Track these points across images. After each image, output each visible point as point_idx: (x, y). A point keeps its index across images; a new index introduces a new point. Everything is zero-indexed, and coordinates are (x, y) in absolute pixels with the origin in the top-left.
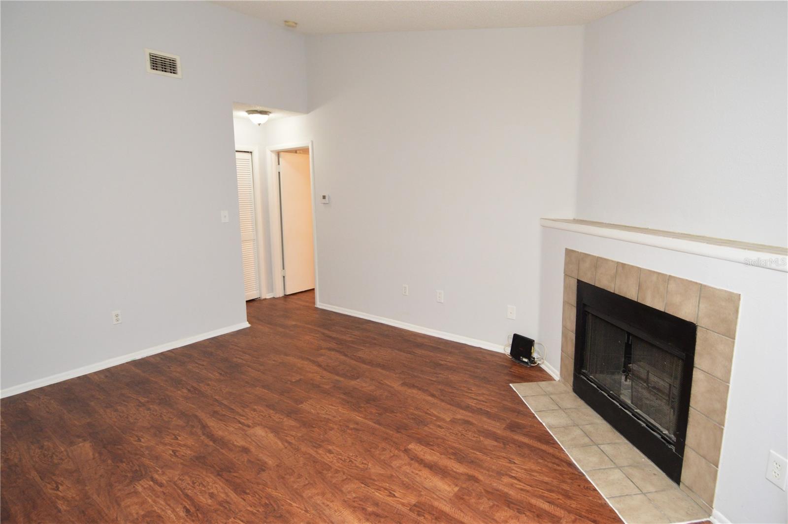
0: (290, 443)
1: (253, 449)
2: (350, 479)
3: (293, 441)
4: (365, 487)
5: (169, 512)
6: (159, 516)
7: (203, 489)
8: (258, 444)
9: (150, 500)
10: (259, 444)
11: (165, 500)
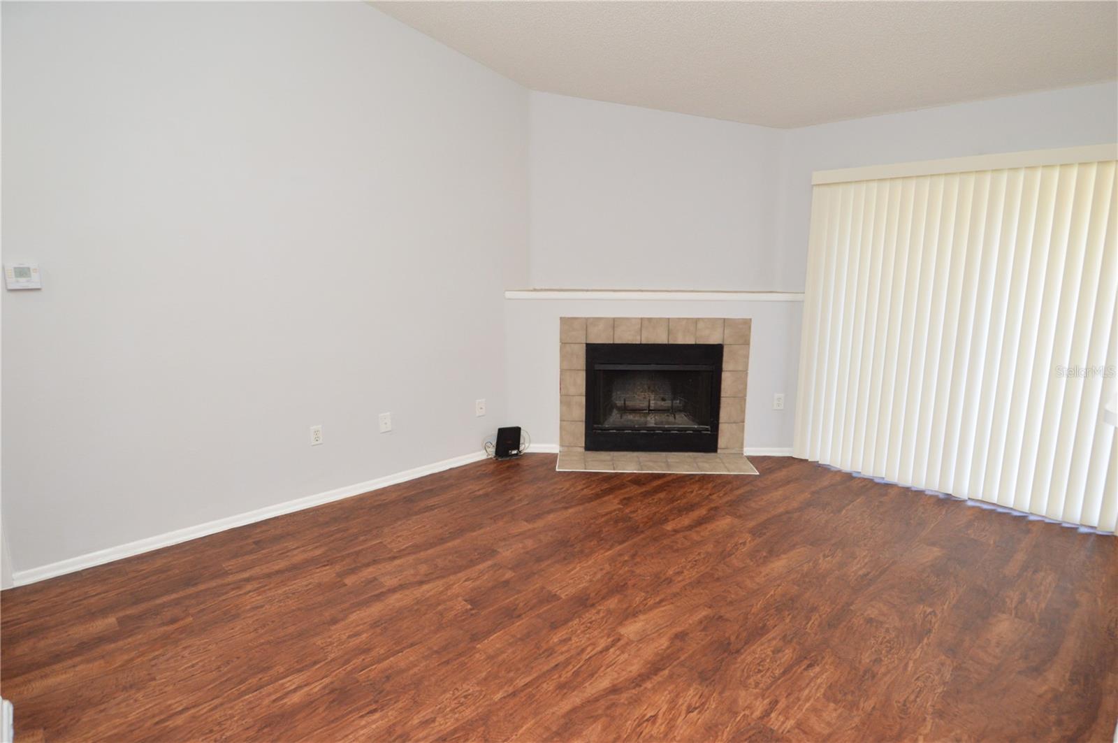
0: (661, 601)
1: (679, 629)
3: (658, 600)
5: (819, 681)
6: (830, 687)
7: (768, 661)
8: (667, 626)
9: (808, 705)
10: (665, 625)
11: (801, 690)
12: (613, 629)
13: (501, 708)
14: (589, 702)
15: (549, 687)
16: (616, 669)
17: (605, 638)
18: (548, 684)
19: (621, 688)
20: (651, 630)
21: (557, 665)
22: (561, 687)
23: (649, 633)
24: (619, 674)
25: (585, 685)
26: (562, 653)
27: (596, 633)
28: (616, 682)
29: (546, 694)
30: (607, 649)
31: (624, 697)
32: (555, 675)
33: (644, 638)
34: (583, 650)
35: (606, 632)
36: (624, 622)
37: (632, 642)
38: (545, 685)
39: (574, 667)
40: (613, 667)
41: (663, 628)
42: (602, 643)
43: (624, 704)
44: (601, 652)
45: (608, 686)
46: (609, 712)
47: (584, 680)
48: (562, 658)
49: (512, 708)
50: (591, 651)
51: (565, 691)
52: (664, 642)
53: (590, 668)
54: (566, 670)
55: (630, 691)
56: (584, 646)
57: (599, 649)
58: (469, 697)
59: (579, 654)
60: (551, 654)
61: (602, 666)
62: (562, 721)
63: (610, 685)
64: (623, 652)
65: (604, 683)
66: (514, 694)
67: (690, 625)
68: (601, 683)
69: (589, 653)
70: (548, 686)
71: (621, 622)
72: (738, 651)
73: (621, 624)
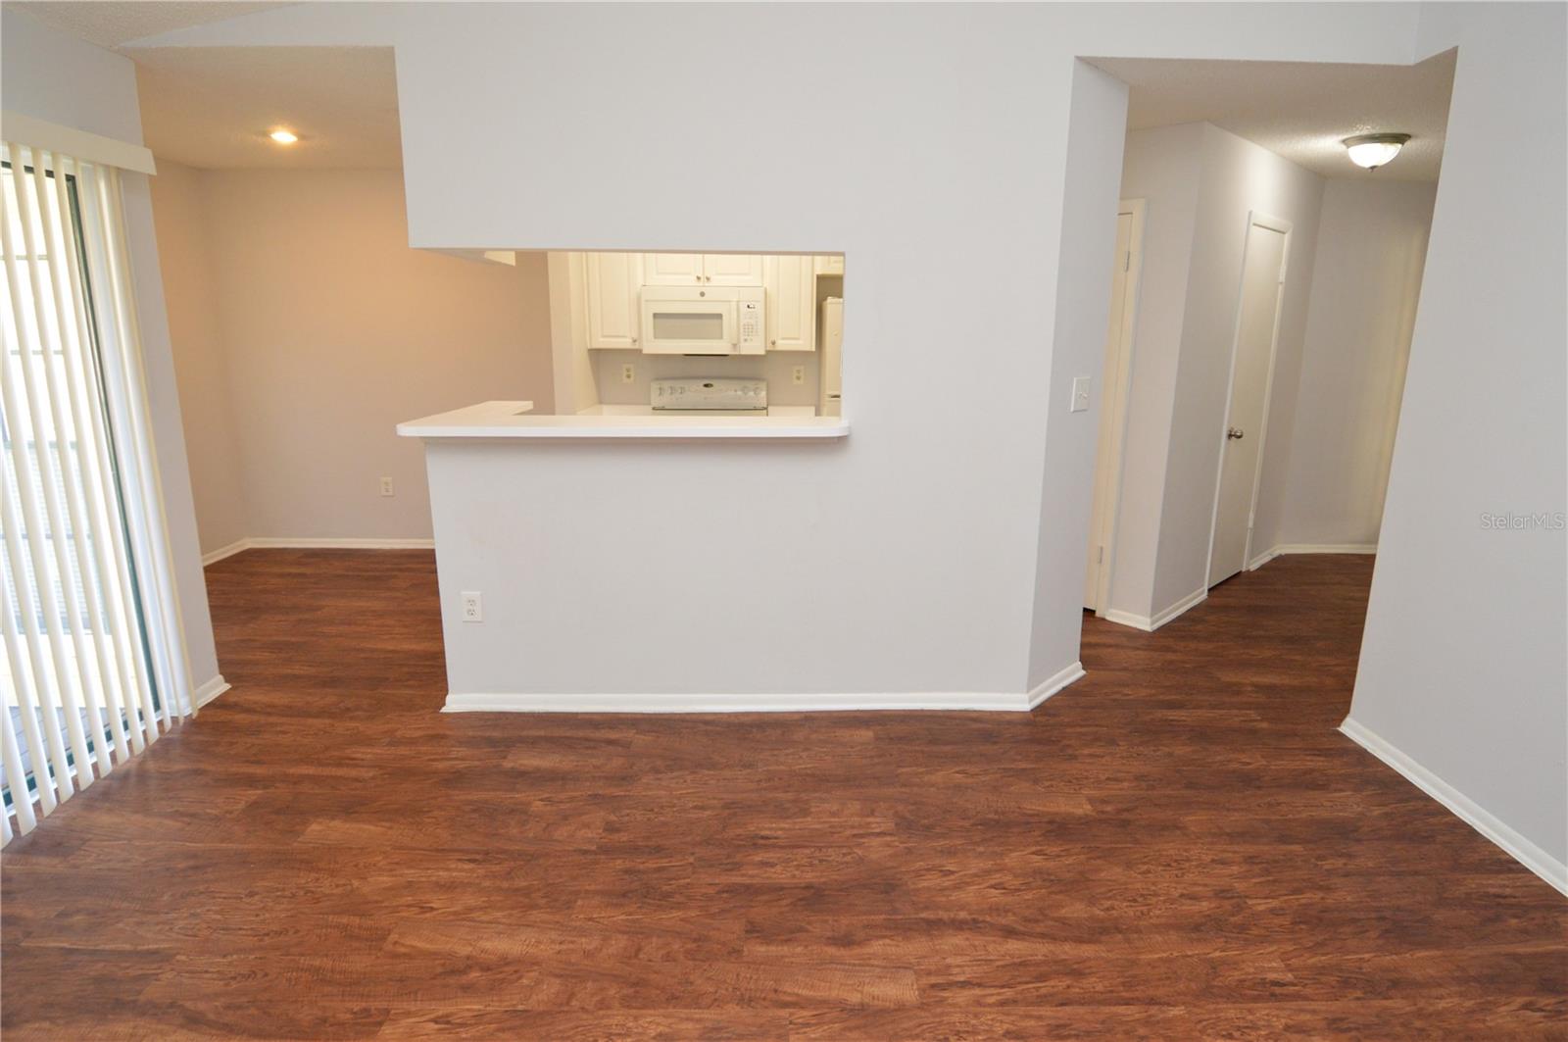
0: (786, 1005)
2: (561, 1005)
3: (785, 1013)
4: (514, 1005)
12: (922, 1007)
13: (1179, 994)
14: (1055, 939)
15: (1095, 982)
16: (983, 953)
17: (950, 1001)
18: (1094, 988)
19: (1000, 930)
20: (870, 971)
21: (1062, 1005)
22: (1078, 974)
23: (878, 970)
24: (985, 946)
25: (1043, 958)
26: (1040, 1018)
27: (956, 1018)
28: (1000, 940)
29: (1104, 977)
30: (964, 985)
31: (1008, 920)
32: (1074, 993)
33: (895, 968)
34: (1003, 1003)
35: (939, 1010)
36: (892, 1006)
37: (916, 972)
38: (1100, 987)
39: (1037, 989)
40: (983, 957)
41: (849, 964)
42: (963, 997)
43: (1014, 914)
44: (979, 985)
45: (1015, 941)
46: (1040, 917)
47: (1037, 964)
48: (1046, 1011)
49: (1164, 986)
50: (992, 995)
51: (1075, 966)
52: (876, 947)
53: (1016, 973)
54: (1051, 990)
55: (992, 921)
56: (995, 1009)
57: (978, 991)
58: (1224, 1033)
59: (1015, 1002)
60: (1058, 1026)
61: (998, 967)
62: (1103, 938)
63: (1009, 940)
64: (949, 966)
65: (1014, 946)
66: (1152, 1001)
67: (806, 947)
68: (1019, 950)
69: (999, 994)
70: (1095, 984)
71: (896, 1010)
72: (808, 887)
73: (901, 1008)
